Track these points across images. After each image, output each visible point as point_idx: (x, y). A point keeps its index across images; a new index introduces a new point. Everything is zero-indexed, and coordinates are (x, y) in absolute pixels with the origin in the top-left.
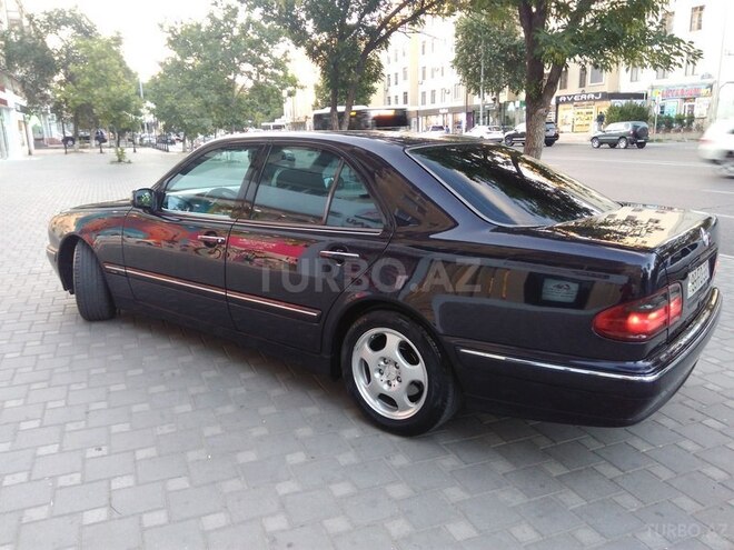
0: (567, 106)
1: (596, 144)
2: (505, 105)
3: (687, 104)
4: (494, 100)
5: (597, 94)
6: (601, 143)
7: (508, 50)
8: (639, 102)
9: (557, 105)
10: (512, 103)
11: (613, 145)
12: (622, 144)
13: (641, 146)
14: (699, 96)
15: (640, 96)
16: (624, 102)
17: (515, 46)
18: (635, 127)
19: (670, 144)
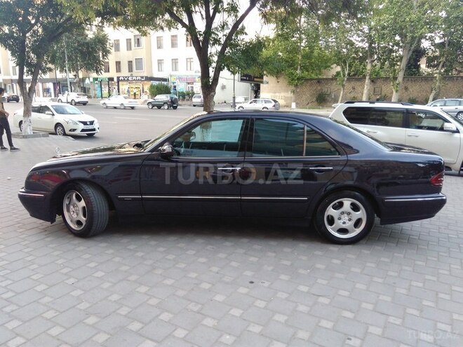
0: (125, 83)
1: (151, 107)
2: (83, 80)
3: (190, 86)
4: (75, 76)
5: (142, 77)
6: (153, 106)
7: (83, 45)
8: (165, 83)
9: (118, 82)
10: (87, 79)
11: (159, 107)
12: (166, 107)
13: (175, 108)
14: (195, 82)
15: (165, 80)
16: (157, 82)
17: (87, 44)
18: (171, 98)
19: (186, 107)
